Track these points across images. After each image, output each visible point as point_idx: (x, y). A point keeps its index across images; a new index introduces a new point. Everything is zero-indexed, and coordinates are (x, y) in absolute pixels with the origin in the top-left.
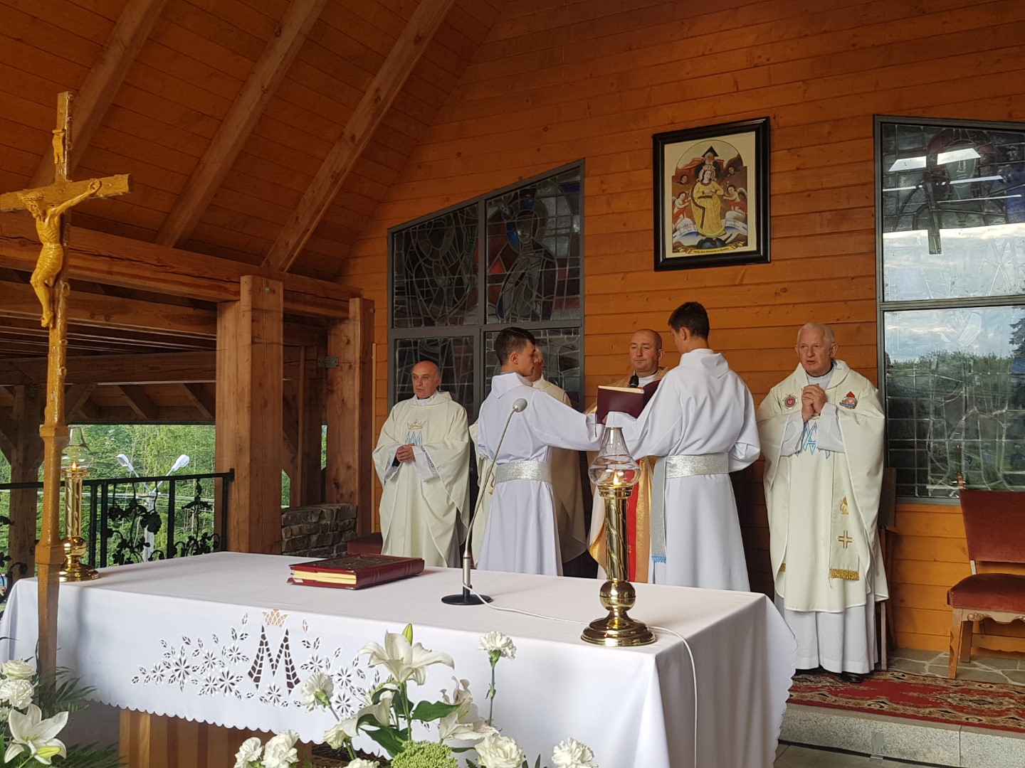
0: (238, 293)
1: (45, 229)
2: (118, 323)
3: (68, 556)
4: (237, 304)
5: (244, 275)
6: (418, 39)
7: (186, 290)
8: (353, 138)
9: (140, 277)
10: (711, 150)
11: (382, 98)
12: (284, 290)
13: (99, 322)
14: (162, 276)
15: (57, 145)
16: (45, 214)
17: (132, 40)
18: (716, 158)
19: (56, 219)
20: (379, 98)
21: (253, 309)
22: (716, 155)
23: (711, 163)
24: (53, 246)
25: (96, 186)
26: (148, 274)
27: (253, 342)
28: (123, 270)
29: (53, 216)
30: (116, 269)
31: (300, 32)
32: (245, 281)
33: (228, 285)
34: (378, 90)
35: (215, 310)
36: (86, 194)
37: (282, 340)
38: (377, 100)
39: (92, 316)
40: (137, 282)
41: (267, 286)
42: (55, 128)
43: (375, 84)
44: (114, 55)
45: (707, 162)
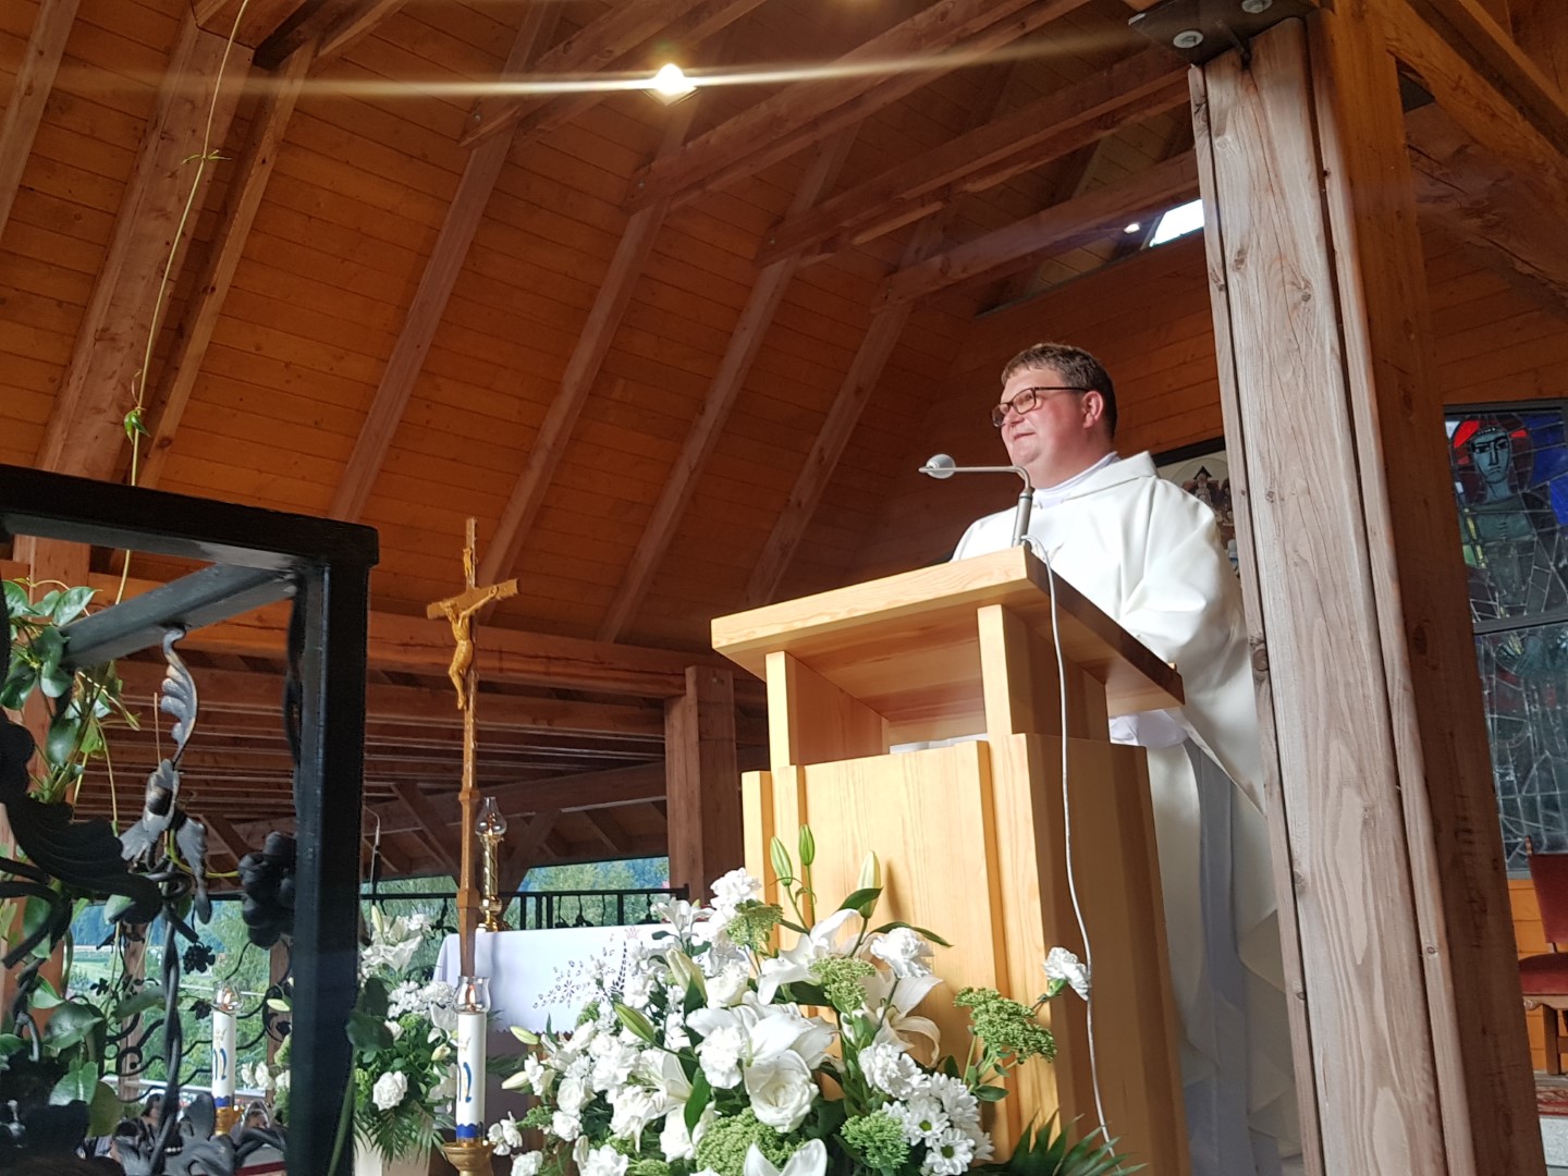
0: (683, 686)
1: (459, 629)
2: (562, 729)
3: (488, 912)
4: (683, 699)
5: (688, 666)
6: (859, 391)
7: (626, 687)
8: (799, 504)
9: (577, 676)
10: (1203, 470)
11: (826, 457)
12: (734, 680)
13: (540, 729)
14: (602, 674)
15: (467, 561)
16: (458, 617)
17: (554, 444)
18: (1210, 479)
19: (467, 620)
20: (823, 458)
21: (699, 703)
22: (1208, 475)
23: (1205, 485)
24: (465, 643)
25: (495, 591)
26: (587, 672)
27: (700, 738)
28: (559, 670)
29: (464, 618)
30: (553, 669)
31: (722, 407)
32: (690, 672)
33: (672, 679)
34: (821, 450)
35: (662, 708)
36: (487, 598)
37: (734, 736)
38: (821, 460)
39: (535, 721)
40: (574, 681)
41: (715, 675)
42: (465, 547)
43: (818, 443)
44: (538, 461)
45: (1200, 485)
